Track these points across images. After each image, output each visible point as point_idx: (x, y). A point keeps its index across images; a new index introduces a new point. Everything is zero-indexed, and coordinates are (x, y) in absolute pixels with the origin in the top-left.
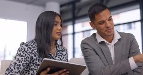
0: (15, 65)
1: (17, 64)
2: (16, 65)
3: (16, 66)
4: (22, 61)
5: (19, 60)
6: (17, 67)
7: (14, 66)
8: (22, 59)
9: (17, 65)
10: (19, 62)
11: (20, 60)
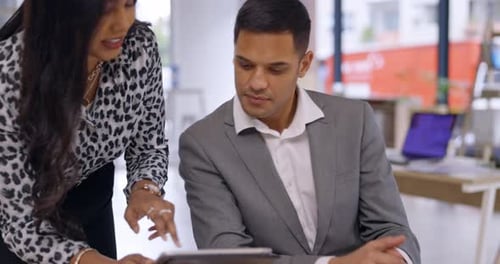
0: (13, 199)
1: (16, 193)
2: (16, 197)
3: (18, 201)
4: (21, 171)
5: (10, 177)
6: (22, 200)
7: (11, 203)
8: (15, 166)
9: (20, 196)
10: (17, 182)
11: (14, 175)
